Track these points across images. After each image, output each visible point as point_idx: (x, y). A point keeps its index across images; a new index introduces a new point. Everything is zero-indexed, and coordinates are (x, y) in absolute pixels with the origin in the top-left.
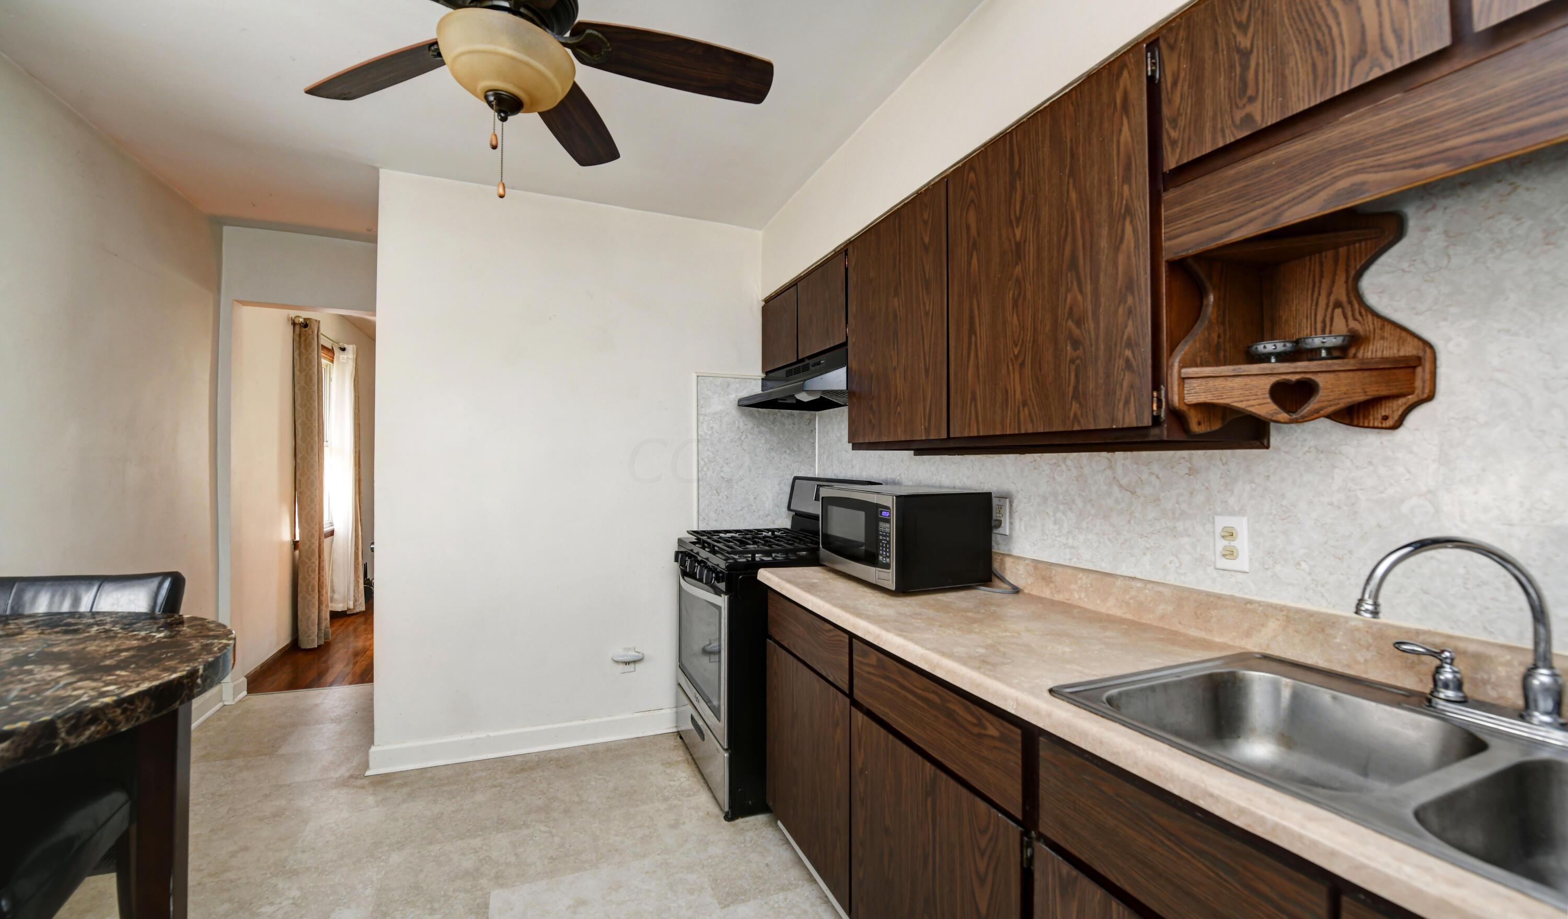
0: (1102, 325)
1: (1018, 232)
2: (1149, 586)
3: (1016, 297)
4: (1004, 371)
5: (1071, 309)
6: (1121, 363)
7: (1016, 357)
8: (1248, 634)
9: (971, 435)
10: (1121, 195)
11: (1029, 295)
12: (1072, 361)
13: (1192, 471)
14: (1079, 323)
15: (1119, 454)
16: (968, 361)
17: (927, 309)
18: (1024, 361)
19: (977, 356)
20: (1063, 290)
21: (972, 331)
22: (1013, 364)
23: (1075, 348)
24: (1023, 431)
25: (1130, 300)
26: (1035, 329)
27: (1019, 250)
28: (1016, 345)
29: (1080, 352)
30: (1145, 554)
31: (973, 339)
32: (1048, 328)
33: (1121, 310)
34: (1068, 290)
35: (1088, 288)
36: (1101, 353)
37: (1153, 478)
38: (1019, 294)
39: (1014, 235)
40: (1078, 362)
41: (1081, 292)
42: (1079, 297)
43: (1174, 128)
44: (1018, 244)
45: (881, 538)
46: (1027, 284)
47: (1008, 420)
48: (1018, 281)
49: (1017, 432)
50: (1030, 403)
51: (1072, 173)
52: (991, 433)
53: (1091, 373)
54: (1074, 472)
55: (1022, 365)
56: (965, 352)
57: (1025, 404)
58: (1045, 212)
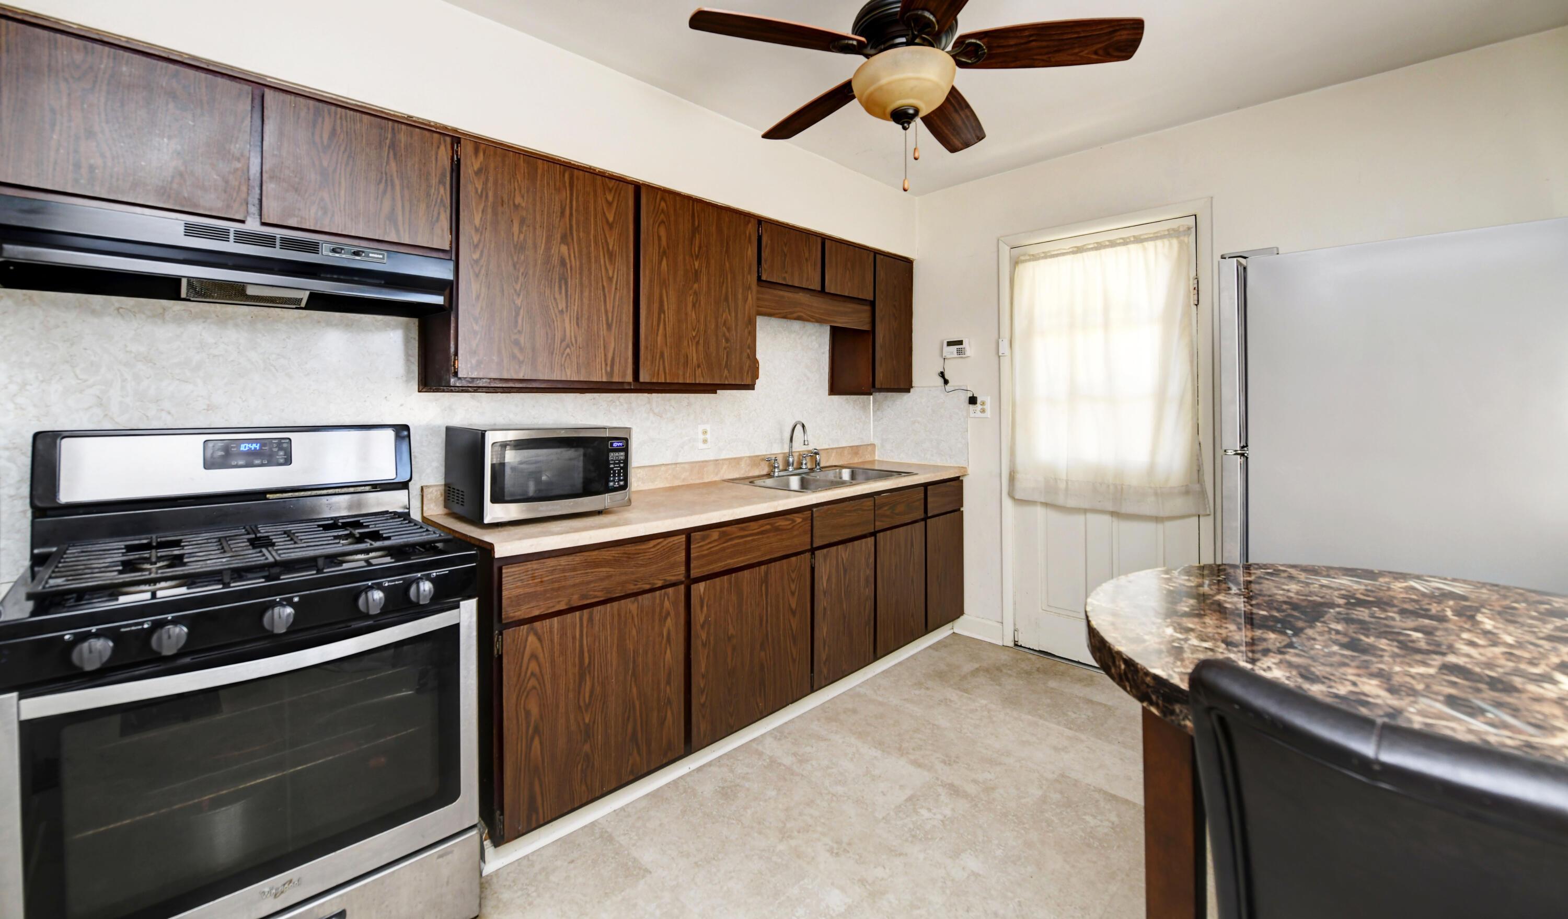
0: (739, 335)
1: (697, 264)
2: (678, 465)
3: (694, 301)
4: (685, 343)
5: (725, 322)
6: (745, 355)
7: (694, 337)
8: (717, 474)
9: (660, 381)
10: (747, 278)
11: (702, 303)
12: (725, 348)
13: (689, 404)
14: (729, 329)
15: (654, 395)
16: (658, 330)
17: (611, 274)
18: (699, 341)
19: (665, 329)
20: (721, 310)
21: (661, 310)
22: (692, 341)
23: (727, 343)
24: (697, 382)
25: (750, 327)
26: (706, 325)
27: (697, 274)
28: (694, 330)
29: (729, 344)
30: (667, 450)
31: (662, 316)
32: (713, 326)
33: (746, 330)
34: (724, 311)
35: (733, 314)
36: (738, 347)
37: (672, 408)
38: (697, 300)
39: (694, 265)
40: (728, 349)
41: (730, 314)
42: (729, 317)
43: (766, 264)
44: (696, 271)
45: (612, 466)
46: (702, 298)
47: (688, 375)
48: (695, 293)
49: (693, 382)
50: (702, 366)
51: (727, 251)
52: (676, 381)
53: (733, 357)
54: (626, 406)
55: (698, 343)
56: (655, 323)
57: (699, 366)
58: (713, 262)
